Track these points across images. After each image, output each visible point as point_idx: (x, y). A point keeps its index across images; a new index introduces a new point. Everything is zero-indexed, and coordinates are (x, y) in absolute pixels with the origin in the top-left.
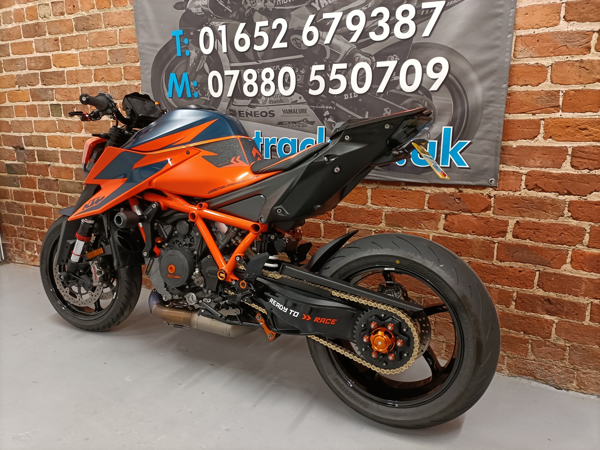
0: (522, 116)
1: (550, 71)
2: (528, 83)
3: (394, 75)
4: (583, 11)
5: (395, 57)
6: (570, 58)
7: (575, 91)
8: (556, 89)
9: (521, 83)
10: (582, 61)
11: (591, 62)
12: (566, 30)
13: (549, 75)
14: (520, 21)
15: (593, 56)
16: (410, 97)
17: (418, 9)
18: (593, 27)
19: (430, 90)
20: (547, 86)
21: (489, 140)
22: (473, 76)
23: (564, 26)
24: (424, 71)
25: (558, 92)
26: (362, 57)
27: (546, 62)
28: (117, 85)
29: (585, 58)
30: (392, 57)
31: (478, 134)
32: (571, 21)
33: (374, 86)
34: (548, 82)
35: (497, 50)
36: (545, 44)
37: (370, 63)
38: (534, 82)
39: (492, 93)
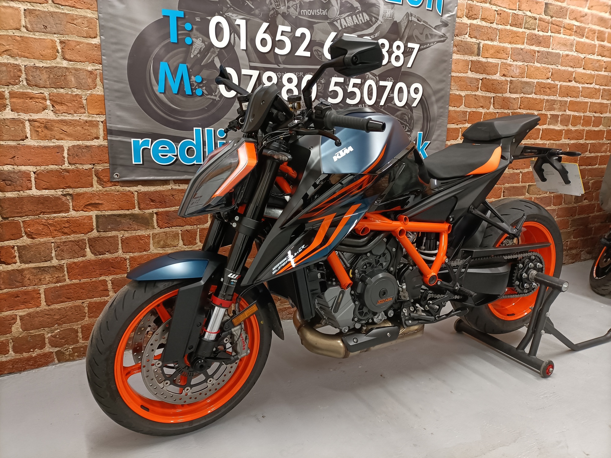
0: (453, 126)
1: (464, 99)
2: (455, 106)
3: (391, 93)
4: (477, 67)
5: (391, 79)
6: (471, 93)
7: (473, 112)
8: (466, 110)
9: (452, 105)
10: (475, 95)
11: (479, 96)
12: (470, 76)
13: (464, 101)
14: (453, 67)
15: (479, 93)
16: (400, 110)
17: (406, 46)
18: (480, 77)
19: (412, 106)
20: (462, 108)
21: (439, 141)
22: (433, 99)
23: (470, 74)
24: (409, 92)
25: (467, 112)
26: (371, 76)
27: (463, 94)
28: (45, 65)
29: (477, 93)
30: (390, 79)
31: (434, 137)
32: (472, 71)
33: (378, 100)
34: (463, 106)
35: (444, 83)
36: (463, 83)
37: (375, 81)
38: (458, 105)
39: (441, 110)
